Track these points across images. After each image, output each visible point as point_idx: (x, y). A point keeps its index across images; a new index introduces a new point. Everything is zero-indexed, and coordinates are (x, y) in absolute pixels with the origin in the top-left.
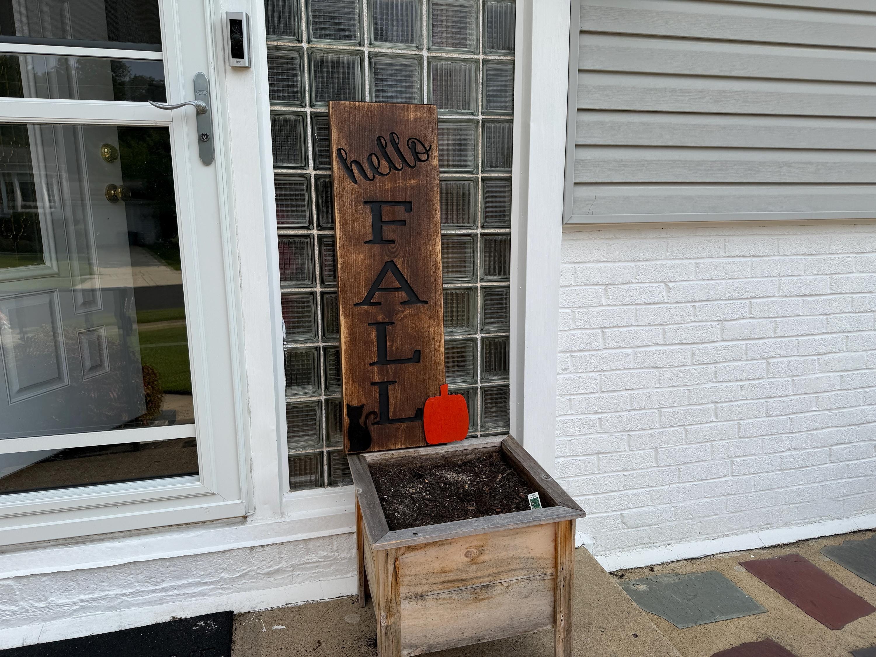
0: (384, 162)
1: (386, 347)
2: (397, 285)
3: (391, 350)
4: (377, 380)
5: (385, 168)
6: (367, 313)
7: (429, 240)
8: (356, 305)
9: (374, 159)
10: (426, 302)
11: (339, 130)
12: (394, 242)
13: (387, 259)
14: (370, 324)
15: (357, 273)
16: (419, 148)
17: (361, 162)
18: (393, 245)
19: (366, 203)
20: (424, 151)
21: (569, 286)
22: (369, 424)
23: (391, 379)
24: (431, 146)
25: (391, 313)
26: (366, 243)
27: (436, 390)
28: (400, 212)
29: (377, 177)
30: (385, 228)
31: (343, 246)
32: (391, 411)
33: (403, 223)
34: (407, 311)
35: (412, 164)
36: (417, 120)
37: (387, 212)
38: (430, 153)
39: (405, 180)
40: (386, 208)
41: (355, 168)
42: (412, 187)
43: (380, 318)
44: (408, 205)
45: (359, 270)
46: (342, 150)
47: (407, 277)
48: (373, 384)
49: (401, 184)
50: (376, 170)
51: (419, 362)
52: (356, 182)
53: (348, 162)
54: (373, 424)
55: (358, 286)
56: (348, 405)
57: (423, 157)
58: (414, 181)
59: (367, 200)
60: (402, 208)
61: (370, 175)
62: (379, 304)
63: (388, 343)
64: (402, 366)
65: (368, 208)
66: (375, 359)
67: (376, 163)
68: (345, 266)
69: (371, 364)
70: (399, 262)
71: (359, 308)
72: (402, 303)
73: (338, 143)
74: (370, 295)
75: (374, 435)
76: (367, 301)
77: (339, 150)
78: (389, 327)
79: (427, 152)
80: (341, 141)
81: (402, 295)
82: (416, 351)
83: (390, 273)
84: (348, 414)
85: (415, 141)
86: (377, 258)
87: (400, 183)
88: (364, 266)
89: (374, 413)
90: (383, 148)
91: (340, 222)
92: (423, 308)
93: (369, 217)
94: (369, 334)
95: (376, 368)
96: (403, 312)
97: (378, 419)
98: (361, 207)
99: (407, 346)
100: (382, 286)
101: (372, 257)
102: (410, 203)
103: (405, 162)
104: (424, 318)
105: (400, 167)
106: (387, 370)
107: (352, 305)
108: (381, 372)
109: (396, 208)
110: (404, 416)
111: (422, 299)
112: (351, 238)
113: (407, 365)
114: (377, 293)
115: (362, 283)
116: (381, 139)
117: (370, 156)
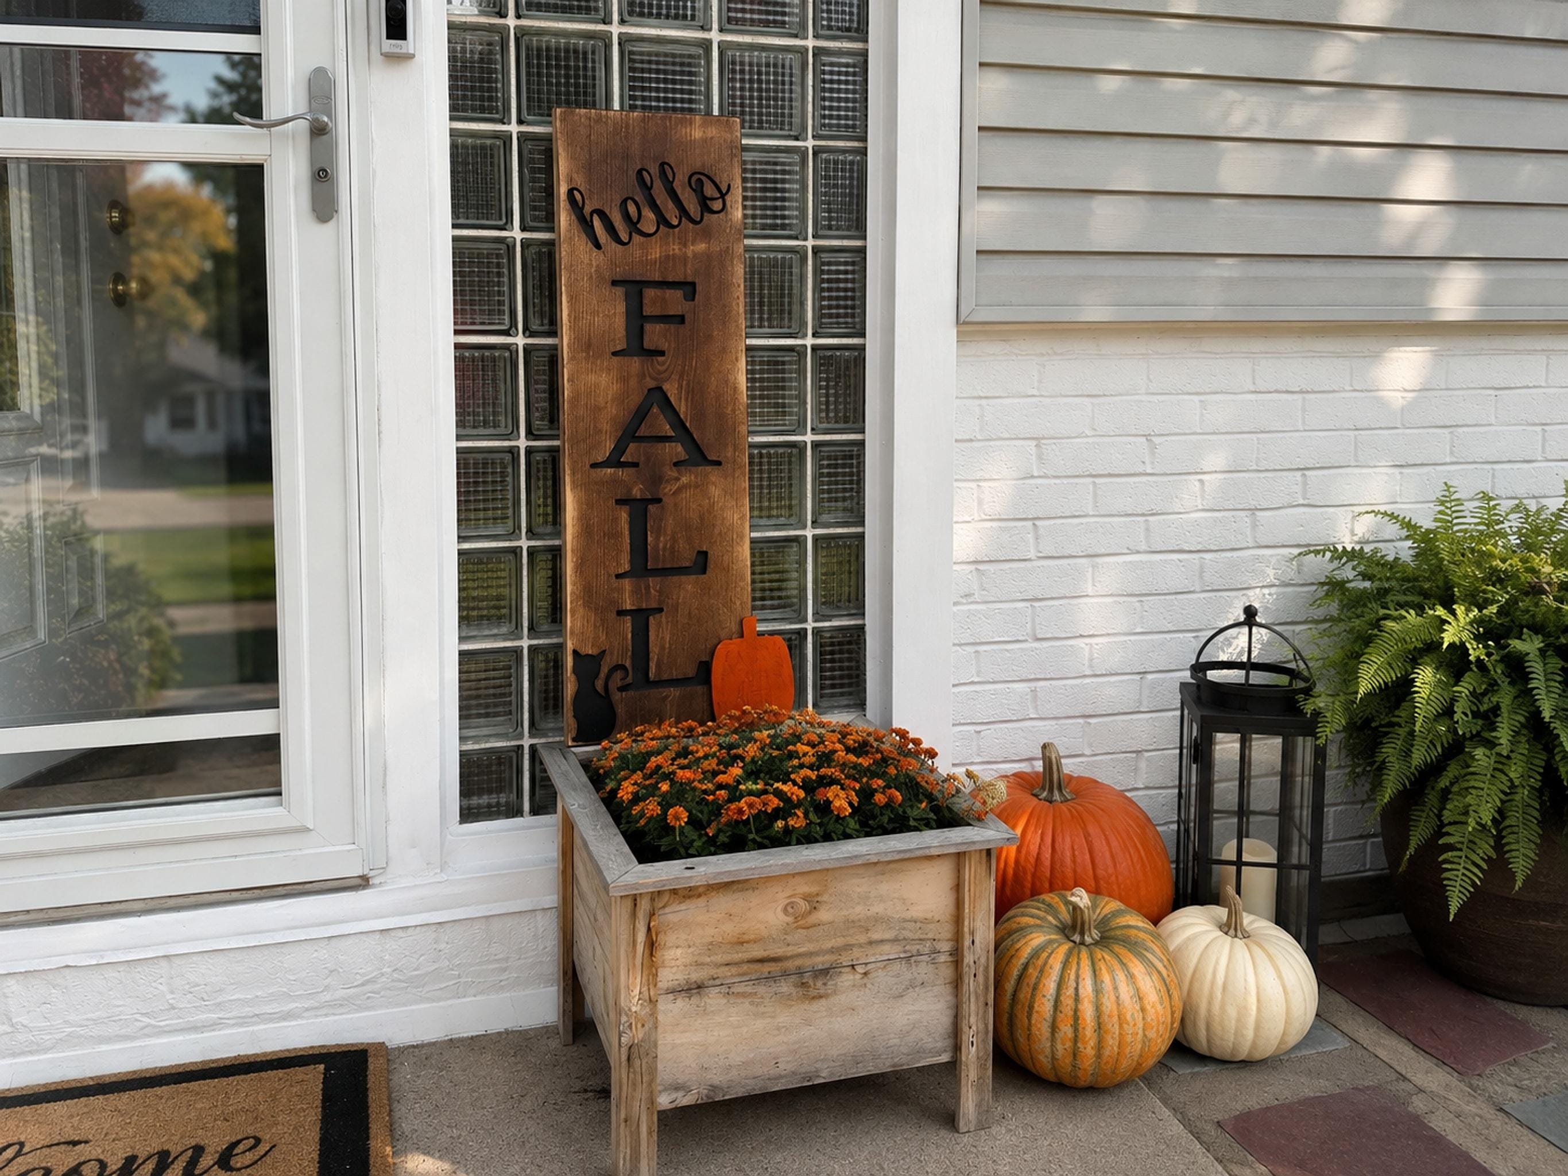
0: (649, 215)
1: (646, 544)
2: (667, 430)
3: (656, 549)
4: (629, 606)
5: (649, 221)
6: (614, 481)
7: (724, 350)
8: (594, 466)
9: (631, 206)
10: (718, 463)
11: (572, 157)
12: (662, 353)
13: (652, 384)
14: (619, 502)
15: (597, 409)
16: (709, 190)
17: (608, 212)
18: (662, 359)
19: (615, 283)
20: (717, 195)
21: (971, 440)
22: (613, 686)
23: (654, 605)
24: (729, 186)
25: (657, 480)
26: (614, 354)
27: (734, 627)
28: (675, 301)
29: (637, 238)
30: (648, 327)
31: (572, 359)
32: (653, 666)
33: (681, 319)
34: (684, 480)
35: (697, 218)
36: (705, 140)
37: (652, 301)
38: (728, 198)
39: (685, 245)
40: (650, 293)
41: (597, 223)
42: (695, 255)
43: (637, 492)
44: (689, 288)
45: (601, 402)
46: (575, 192)
47: (686, 417)
48: (621, 613)
49: (677, 251)
50: (633, 225)
51: (704, 572)
52: (598, 246)
53: (587, 210)
54: (621, 689)
55: (598, 433)
56: (576, 652)
57: (717, 205)
58: (701, 247)
59: (618, 278)
60: (679, 294)
62: (635, 465)
63: (650, 539)
64: (674, 580)
65: (620, 291)
66: (626, 567)
67: (633, 214)
68: (576, 394)
69: (618, 576)
70: (671, 389)
71: (600, 472)
72: (676, 464)
73: (571, 180)
74: (620, 448)
75: (621, 710)
76: (614, 461)
77: (570, 192)
78: (652, 508)
79: (723, 196)
80: (575, 176)
81: (678, 450)
82: (699, 552)
83: (655, 410)
84: (576, 670)
85: (703, 178)
86: (633, 382)
87: (675, 249)
88: (609, 397)
89: (622, 667)
90: (647, 188)
91: (569, 315)
92: (713, 474)
93: (621, 308)
94: (616, 520)
95: (627, 584)
96: (678, 479)
97: (629, 680)
98: (607, 291)
99: (682, 544)
100: (643, 431)
101: (624, 379)
102: (693, 284)
103: (683, 212)
104: (715, 492)
105: (675, 222)
106: (648, 587)
107: (588, 466)
108: (635, 592)
109: (669, 293)
110: (675, 674)
111: (713, 457)
112: (589, 345)
113: (683, 578)
114: (632, 446)
115: (606, 426)
116: (644, 173)
117: (624, 202)
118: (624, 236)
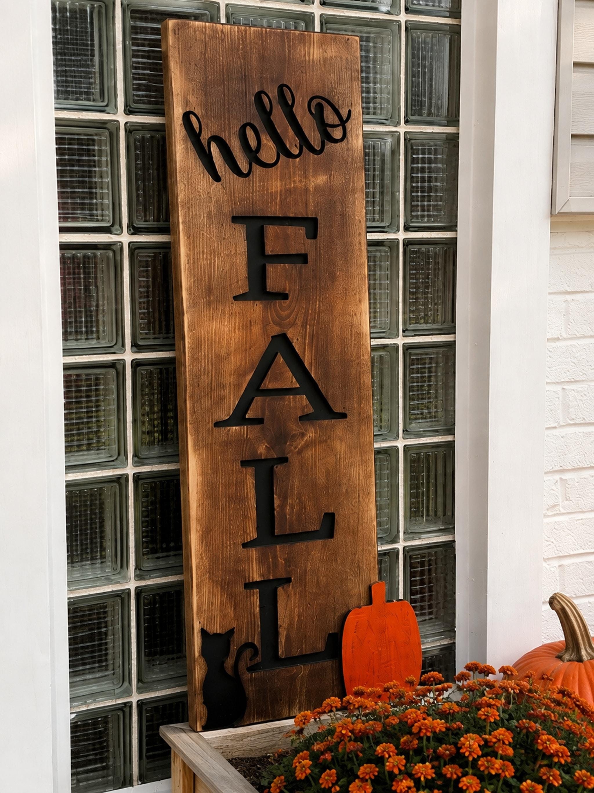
0: (267, 142)
1: (272, 509)
2: (292, 381)
3: (283, 515)
4: (256, 578)
5: (269, 151)
6: (241, 441)
7: (347, 292)
8: (217, 424)
9: (250, 133)
10: (343, 416)
11: (188, 77)
12: (284, 296)
13: (276, 330)
14: (245, 463)
16: (330, 117)
17: (226, 140)
18: (285, 303)
19: (235, 219)
20: (337, 121)
22: (242, 667)
23: (281, 574)
24: (350, 112)
25: (281, 437)
26: (236, 298)
27: (363, 593)
28: (297, 239)
29: (257, 169)
30: (270, 267)
31: (194, 305)
32: (282, 639)
33: (303, 258)
34: (310, 435)
35: (317, 148)
36: (324, 61)
37: (274, 239)
38: (348, 125)
39: (306, 176)
40: (271, 230)
41: (215, 151)
42: (317, 188)
43: (262, 450)
44: (311, 225)
45: (223, 354)
46: (191, 117)
47: (311, 366)
48: (249, 585)
49: (298, 184)
50: (253, 154)
51: (331, 536)
52: (217, 178)
53: (205, 137)
54: (251, 669)
55: (222, 386)
56: (203, 632)
57: (337, 134)
58: (321, 179)
59: (239, 214)
60: (302, 231)
61: (243, 165)
62: (260, 421)
63: (276, 502)
64: (301, 546)
65: (241, 228)
66: (253, 534)
67: (253, 143)
68: (198, 344)
69: (245, 545)
70: (295, 336)
71: (223, 431)
72: (301, 418)
73: (186, 102)
74: (244, 404)
75: (250, 691)
76: (239, 418)
77: (186, 116)
78: (279, 469)
79: (343, 123)
80: (191, 98)
81: (303, 403)
82: (326, 514)
83: (280, 359)
84: (204, 652)
85: (322, 102)
86: (256, 329)
87: (297, 181)
88: (233, 345)
89: (250, 645)
90: (266, 114)
91: (188, 256)
92: (339, 427)
93: (242, 246)
94: (242, 484)
95: (253, 553)
96: (303, 435)
97: (259, 659)
98: (228, 225)
99: (310, 507)
100: (269, 384)
101: (247, 326)
102: (314, 221)
103: (304, 141)
104: (340, 447)
105: (296, 151)
106: (275, 557)
107: (211, 425)
108: (262, 561)
109: (291, 230)
110: (307, 650)
111: (337, 409)
112: (209, 291)
113: (311, 543)
114: (258, 400)
115: (229, 379)
116: (263, 96)
117: (243, 129)
118: (244, 167)
